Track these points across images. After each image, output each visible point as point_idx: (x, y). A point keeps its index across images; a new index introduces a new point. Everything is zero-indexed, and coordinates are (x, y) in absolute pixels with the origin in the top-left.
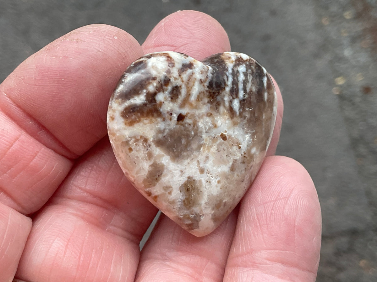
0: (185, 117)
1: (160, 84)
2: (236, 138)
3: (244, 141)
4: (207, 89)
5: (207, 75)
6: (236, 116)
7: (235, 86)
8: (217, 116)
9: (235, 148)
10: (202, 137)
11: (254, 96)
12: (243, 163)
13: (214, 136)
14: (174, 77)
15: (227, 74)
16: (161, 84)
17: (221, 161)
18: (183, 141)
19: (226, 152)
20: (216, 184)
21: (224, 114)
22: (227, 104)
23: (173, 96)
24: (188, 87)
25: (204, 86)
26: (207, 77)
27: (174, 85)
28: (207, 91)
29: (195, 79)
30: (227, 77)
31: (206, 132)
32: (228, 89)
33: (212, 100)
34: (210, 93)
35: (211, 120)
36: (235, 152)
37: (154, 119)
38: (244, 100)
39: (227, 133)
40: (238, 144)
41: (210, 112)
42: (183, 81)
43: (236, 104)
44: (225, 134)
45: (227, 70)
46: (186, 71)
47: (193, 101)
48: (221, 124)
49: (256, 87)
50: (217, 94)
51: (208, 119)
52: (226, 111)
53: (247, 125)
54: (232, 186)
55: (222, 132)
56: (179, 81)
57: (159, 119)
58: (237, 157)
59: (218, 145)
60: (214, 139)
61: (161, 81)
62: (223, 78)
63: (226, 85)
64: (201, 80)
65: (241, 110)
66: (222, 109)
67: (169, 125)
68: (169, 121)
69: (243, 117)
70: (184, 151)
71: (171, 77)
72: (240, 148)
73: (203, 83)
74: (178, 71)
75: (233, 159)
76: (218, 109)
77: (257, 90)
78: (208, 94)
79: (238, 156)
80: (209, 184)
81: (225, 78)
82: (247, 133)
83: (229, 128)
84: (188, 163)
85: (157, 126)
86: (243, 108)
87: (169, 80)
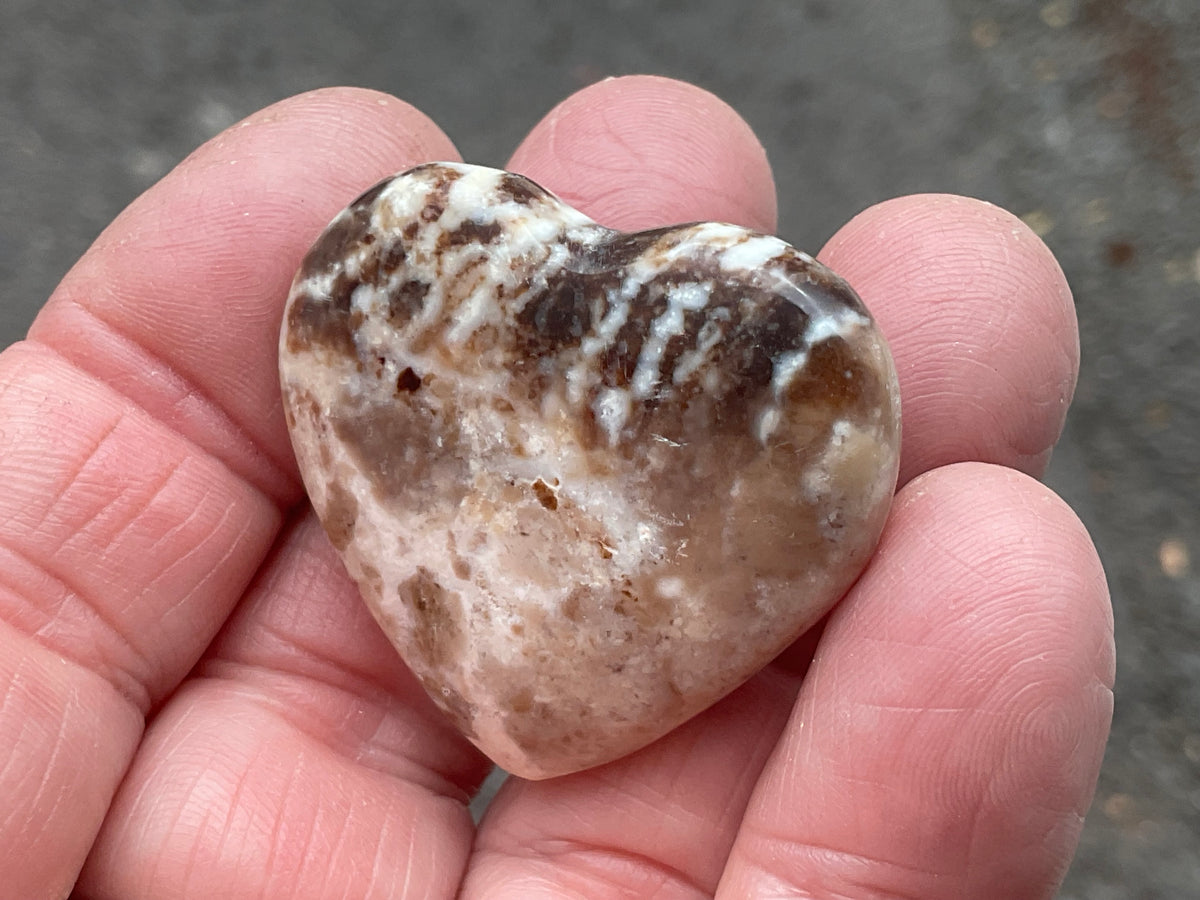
0: (423, 385)
1: (374, 262)
2: (594, 519)
3: (627, 538)
4: (512, 322)
5: (530, 280)
6: (605, 446)
7: (625, 347)
8: (528, 420)
9: (585, 548)
10: (468, 466)
11: (704, 405)
12: (619, 609)
13: (509, 478)
14: (418, 251)
15: (612, 296)
16: (378, 261)
17: (527, 568)
18: (410, 454)
19: (548, 546)
20: (507, 631)
21: (556, 420)
22: (576, 394)
23: (397, 309)
24: (450, 297)
25: (503, 308)
26: (526, 286)
27: (411, 276)
28: (508, 328)
29: (482, 278)
30: (608, 307)
31: (483, 456)
32: (590, 347)
33: (521, 363)
34: (519, 337)
35: (505, 425)
36: (584, 559)
37: (336, 357)
38: (650, 404)
39: (559, 487)
40: (601, 539)
41: (506, 397)
42: (439, 273)
43: (613, 407)
44: (551, 486)
45: (619, 283)
46: (463, 243)
47: (452, 344)
48: (542, 452)
49: (725, 377)
50: (543, 349)
51: (493, 417)
52: (564, 416)
53: (649, 492)
54: (563, 662)
55: (539, 477)
56: (428, 267)
57: (348, 363)
58: (593, 581)
59: (521, 514)
60: (511, 489)
61: (380, 252)
62: (587, 305)
63: (588, 329)
64: (501, 286)
65: (630, 434)
66: (551, 402)
67: (373, 390)
68: (374, 377)
69: (634, 459)
70: (410, 486)
71: (410, 248)
72: (608, 556)
73: (503, 300)
74: (442, 236)
75: (577, 583)
76: (536, 399)
77: (727, 387)
78: (511, 338)
79: (598, 580)
80: (483, 620)
81: (597, 307)
82: (644, 518)
83: (571, 476)
84: (421, 528)
85: (343, 379)
86: (641, 431)
87: (404, 256)
